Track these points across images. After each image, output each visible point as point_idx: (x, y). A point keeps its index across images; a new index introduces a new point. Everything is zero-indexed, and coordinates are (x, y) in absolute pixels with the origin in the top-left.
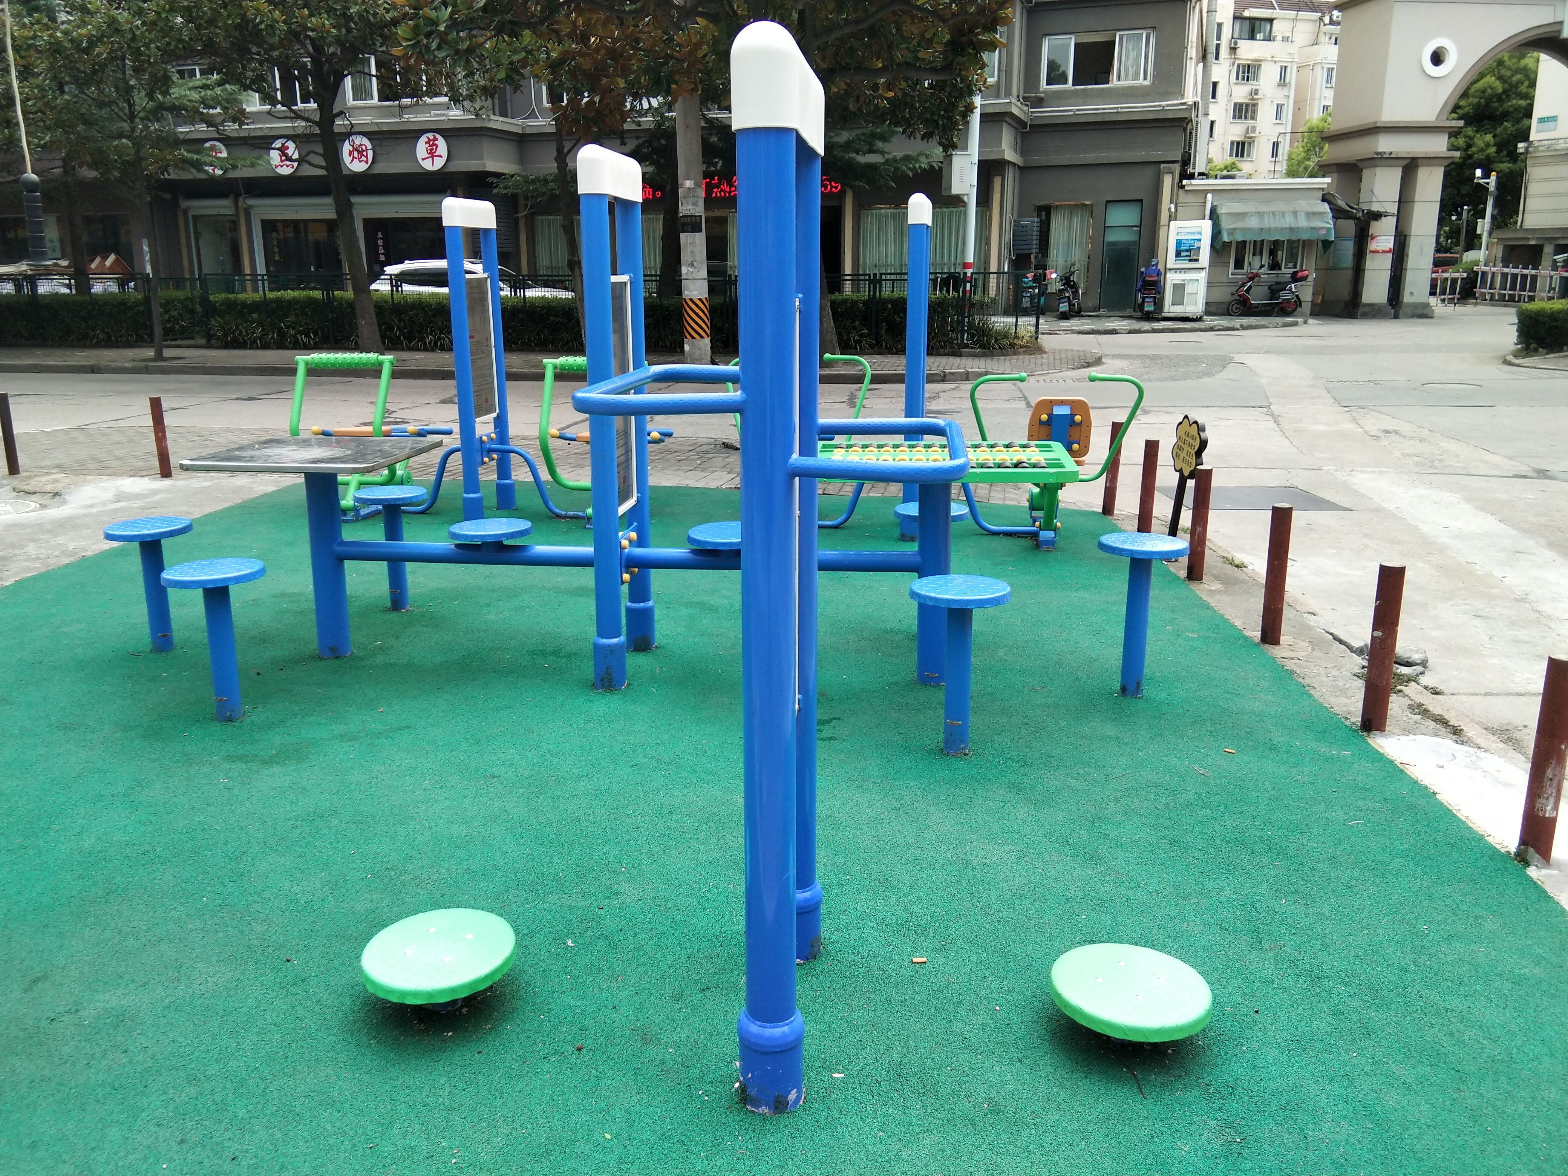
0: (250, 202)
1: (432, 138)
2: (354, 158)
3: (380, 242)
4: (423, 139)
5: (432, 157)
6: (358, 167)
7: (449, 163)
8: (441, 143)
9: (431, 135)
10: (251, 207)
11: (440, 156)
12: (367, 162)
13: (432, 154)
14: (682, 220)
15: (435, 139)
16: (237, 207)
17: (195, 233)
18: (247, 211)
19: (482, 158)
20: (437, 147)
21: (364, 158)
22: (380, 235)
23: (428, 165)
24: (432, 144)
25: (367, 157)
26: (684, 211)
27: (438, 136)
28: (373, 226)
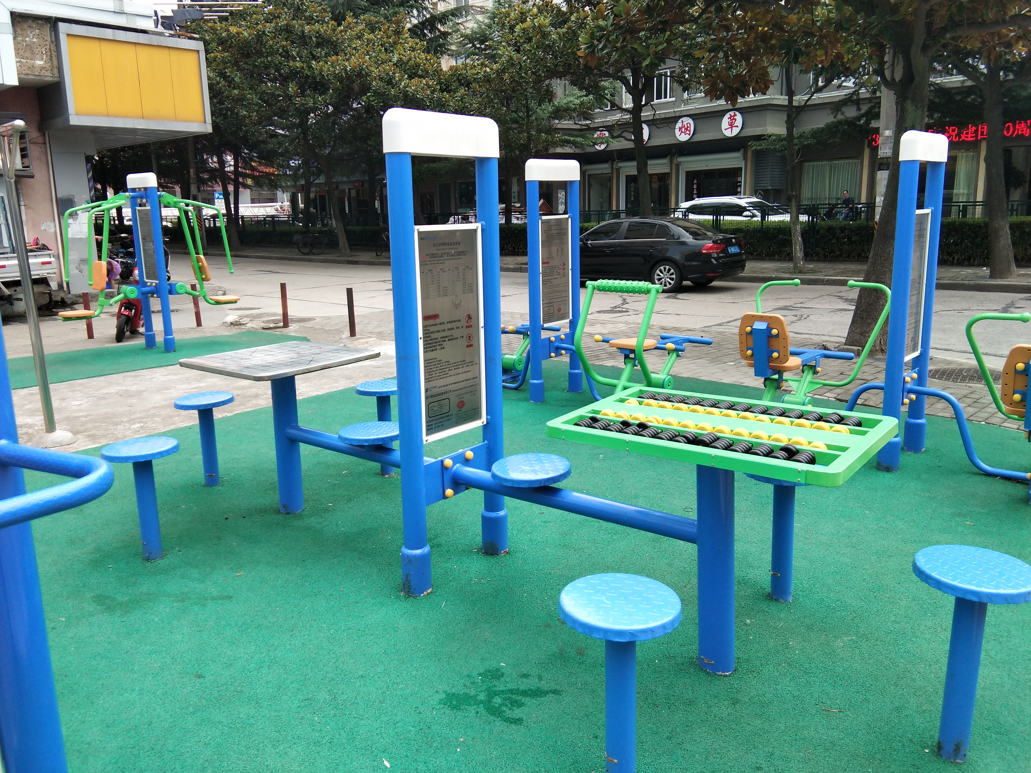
0: (620, 165)
1: (733, 114)
2: (682, 132)
3: (695, 186)
4: (728, 115)
5: (732, 128)
6: (684, 138)
7: (743, 131)
8: (739, 118)
9: (732, 113)
10: (620, 167)
11: (737, 126)
12: (689, 134)
13: (731, 126)
14: (881, 161)
15: (735, 115)
16: (612, 169)
17: (589, 185)
18: (618, 170)
19: (765, 125)
20: (735, 120)
21: (688, 132)
22: (695, 182)
23: (728, 133)
24: (733, 119)
25: (690, 131)
26: (882, 154)
27: (737, 113)
28: (691, 176)
